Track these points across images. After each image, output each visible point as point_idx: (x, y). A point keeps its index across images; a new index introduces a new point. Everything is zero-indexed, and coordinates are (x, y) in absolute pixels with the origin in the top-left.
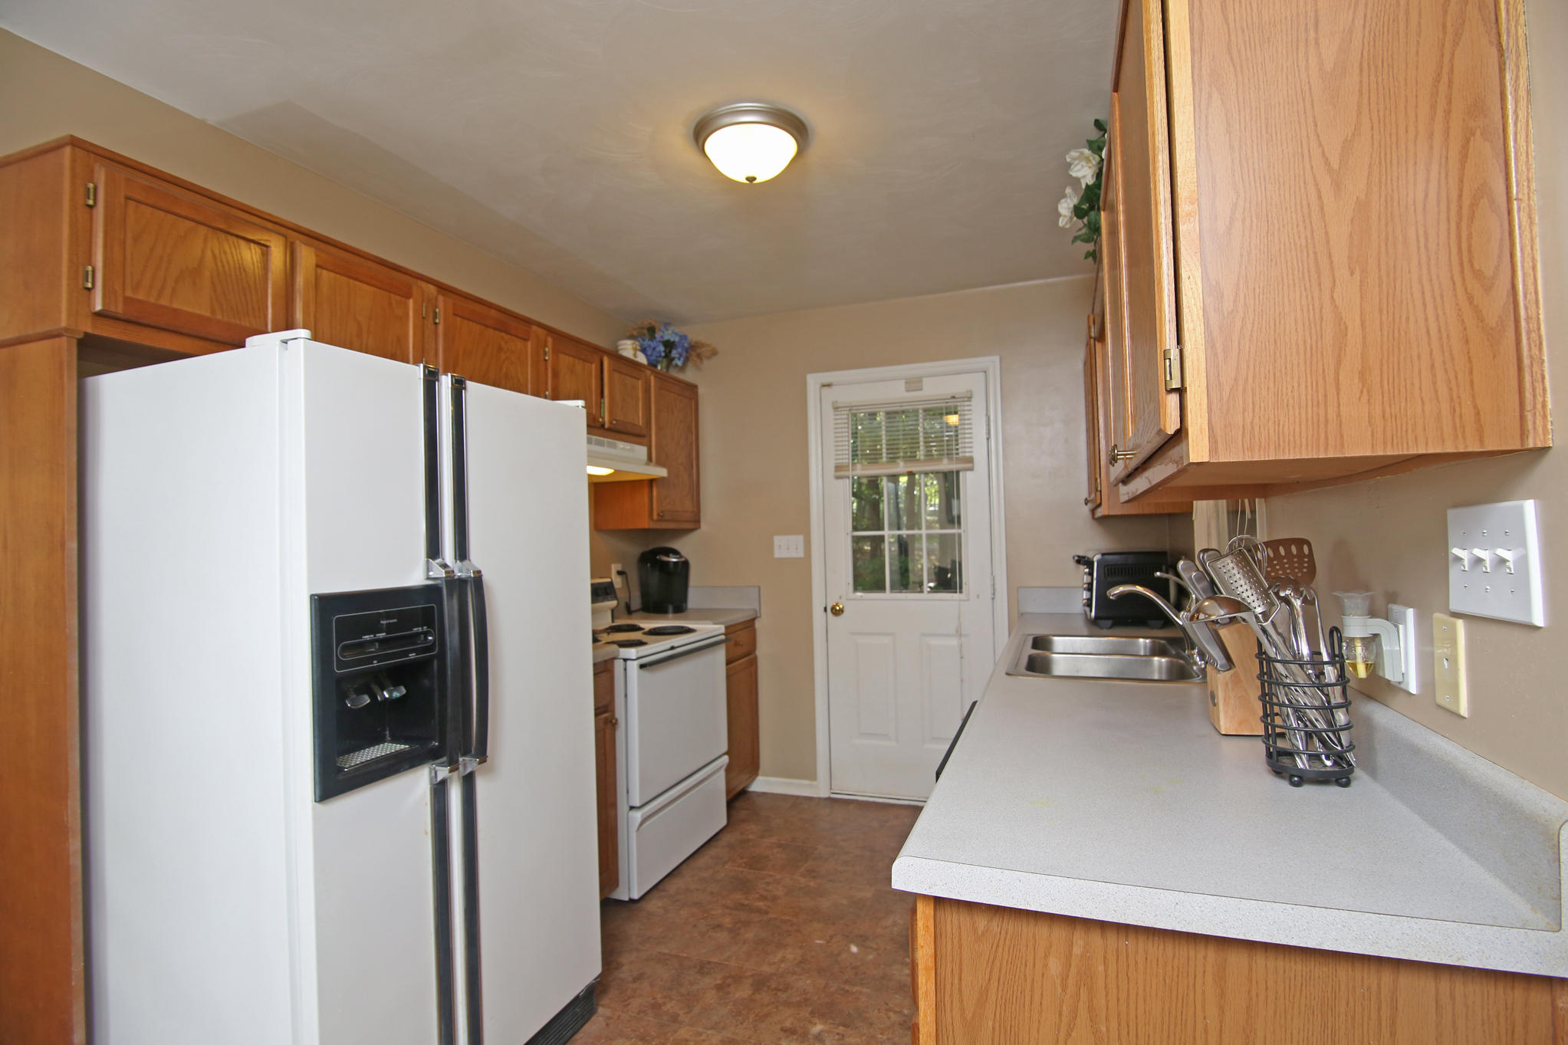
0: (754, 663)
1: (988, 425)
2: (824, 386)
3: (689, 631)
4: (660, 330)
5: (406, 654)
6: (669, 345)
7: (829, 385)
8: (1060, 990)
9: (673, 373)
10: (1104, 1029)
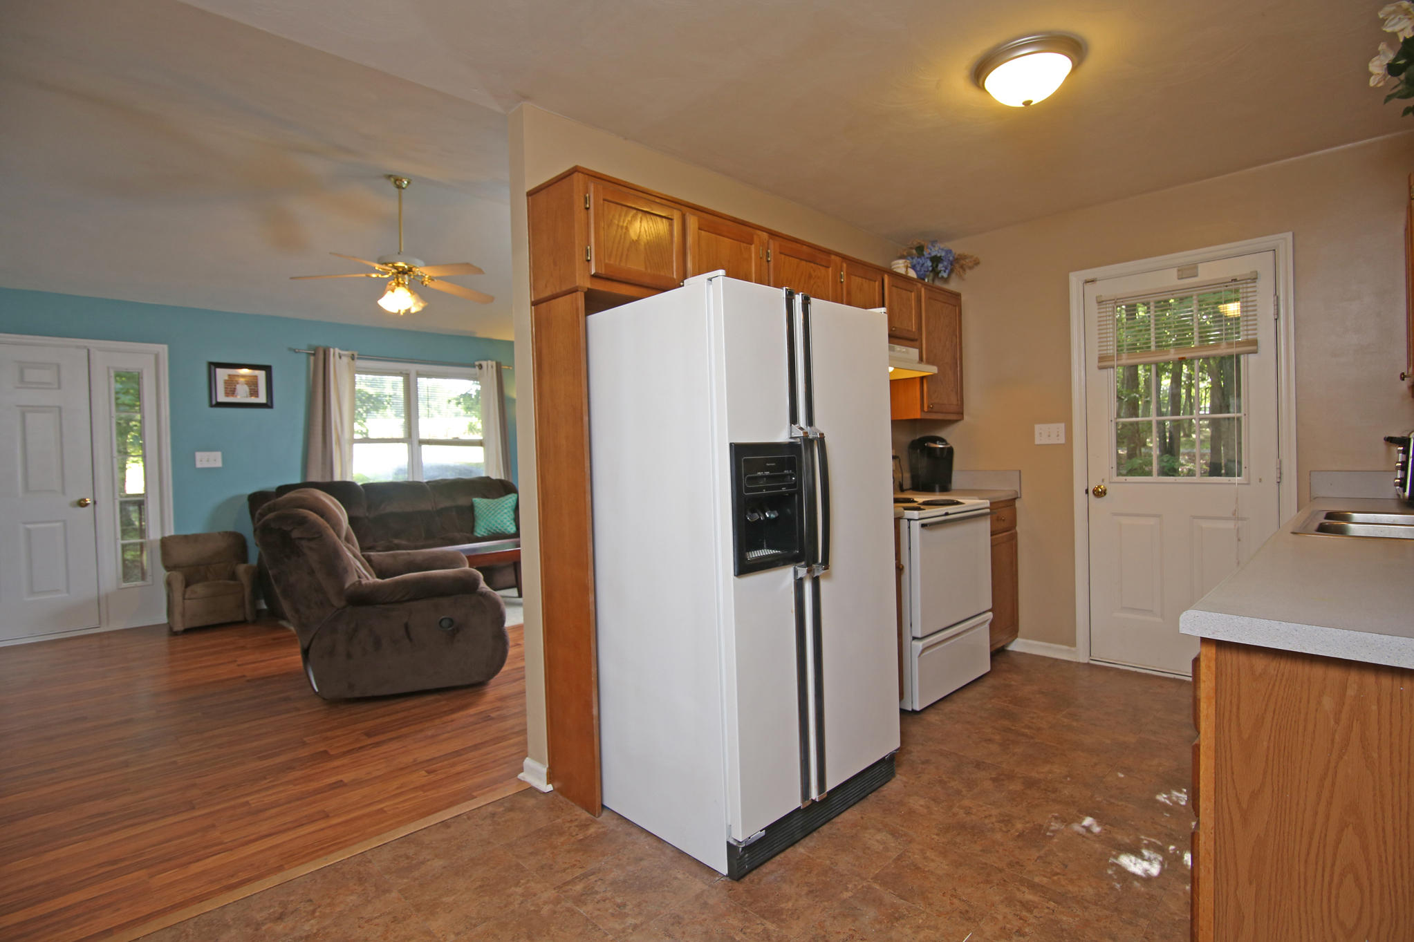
0: (1014, 537)
1: (1277, 305)
2: (1087, 282)
3: (958, 503)
4: (927, 248)
5: (780, 487)
6: (936, 260)
7: (1093, 281)
8: (1332, 722)
9: (938, 283)
10: (1375, 755)
